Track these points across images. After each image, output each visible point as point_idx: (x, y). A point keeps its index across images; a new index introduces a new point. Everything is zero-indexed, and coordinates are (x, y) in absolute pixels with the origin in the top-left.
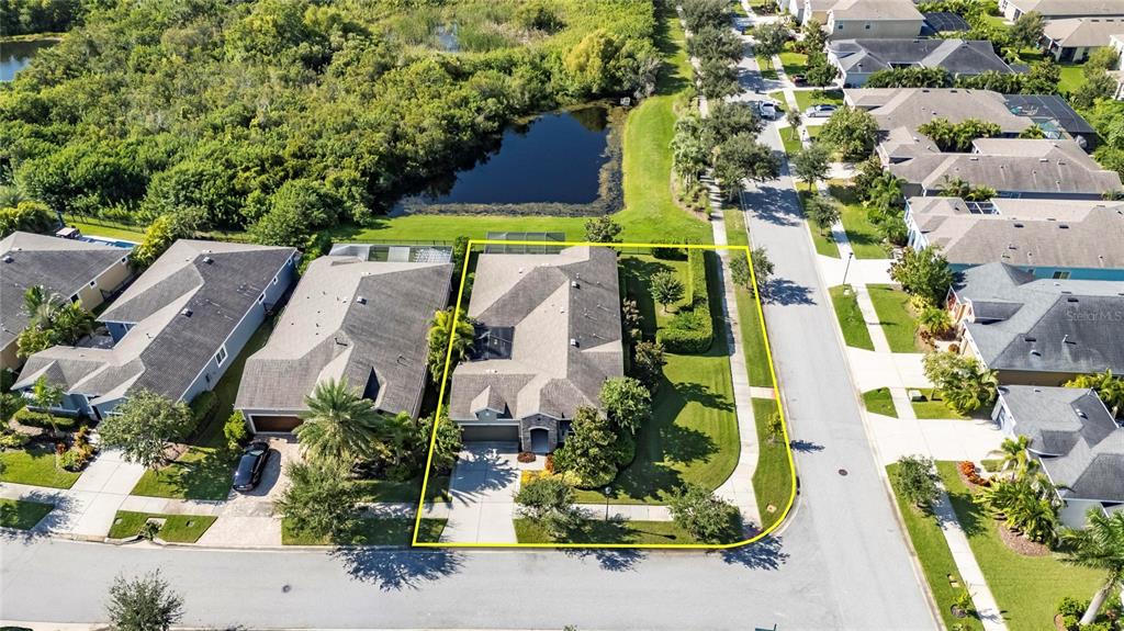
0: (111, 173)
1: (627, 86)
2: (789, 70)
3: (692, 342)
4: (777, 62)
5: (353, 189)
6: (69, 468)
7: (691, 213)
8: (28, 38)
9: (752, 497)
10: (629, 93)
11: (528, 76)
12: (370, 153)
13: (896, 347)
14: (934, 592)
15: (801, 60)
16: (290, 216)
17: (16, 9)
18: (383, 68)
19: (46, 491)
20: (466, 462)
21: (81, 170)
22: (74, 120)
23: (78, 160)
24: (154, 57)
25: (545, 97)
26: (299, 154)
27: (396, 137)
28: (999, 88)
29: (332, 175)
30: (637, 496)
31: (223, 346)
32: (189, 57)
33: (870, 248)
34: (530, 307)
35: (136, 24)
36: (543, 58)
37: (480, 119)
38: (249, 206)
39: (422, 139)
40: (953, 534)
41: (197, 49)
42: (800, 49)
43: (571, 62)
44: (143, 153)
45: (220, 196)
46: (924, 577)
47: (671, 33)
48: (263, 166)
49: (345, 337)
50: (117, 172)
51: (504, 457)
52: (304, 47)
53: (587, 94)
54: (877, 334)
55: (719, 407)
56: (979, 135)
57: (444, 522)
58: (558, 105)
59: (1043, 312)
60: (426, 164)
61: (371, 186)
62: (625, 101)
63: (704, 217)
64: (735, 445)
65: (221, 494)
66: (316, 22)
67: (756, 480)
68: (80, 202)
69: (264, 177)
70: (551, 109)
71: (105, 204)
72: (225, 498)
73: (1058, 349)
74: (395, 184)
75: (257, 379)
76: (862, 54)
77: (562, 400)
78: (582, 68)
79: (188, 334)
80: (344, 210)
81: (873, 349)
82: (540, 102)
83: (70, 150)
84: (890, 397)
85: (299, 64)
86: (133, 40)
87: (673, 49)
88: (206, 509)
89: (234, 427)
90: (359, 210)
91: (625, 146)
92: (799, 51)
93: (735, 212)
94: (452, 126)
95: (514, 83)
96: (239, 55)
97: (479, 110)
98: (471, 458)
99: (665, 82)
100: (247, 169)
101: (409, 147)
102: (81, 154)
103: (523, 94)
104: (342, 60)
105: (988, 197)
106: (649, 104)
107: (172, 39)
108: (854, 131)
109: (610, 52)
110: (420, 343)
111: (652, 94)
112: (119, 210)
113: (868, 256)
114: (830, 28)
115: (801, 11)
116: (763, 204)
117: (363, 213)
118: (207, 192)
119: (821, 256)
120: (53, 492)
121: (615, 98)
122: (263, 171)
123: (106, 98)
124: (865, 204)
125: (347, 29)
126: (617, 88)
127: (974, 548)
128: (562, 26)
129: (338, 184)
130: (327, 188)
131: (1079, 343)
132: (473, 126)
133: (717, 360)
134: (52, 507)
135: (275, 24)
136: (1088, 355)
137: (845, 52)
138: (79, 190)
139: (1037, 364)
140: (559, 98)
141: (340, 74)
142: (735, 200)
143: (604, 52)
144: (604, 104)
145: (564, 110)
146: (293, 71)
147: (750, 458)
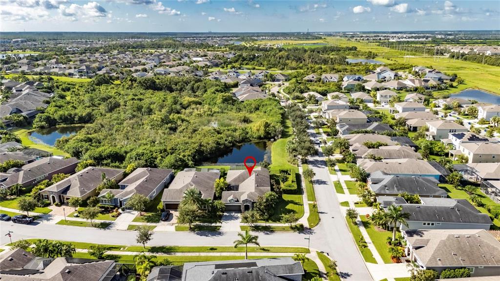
0: (115, 154)
1: (272, 135)
2: (324, 132)
3: (291, 190)
4: (321, 130)
5: (189, 157)
6: (113, 216)
7: (292, 165)
8: (76, 125)
9: (307, 222)
10: (273, 137)
11: (241, 133)
12: (193, 149)
13: (351, 193)
14: (355, 239)
15: (329, 130)
16: (172, 160)
17: (74, 117)
18: (195, 131)
19: (108, 221)
20: (226, 215)
21: (105, 153)
22: (100, 143)
23: (105, 150)
24: (122, 128)
25: (247, 138)
26: (172, 149)
27: (201, 145)
28: (389, 135)
29: (182, 154)
30: (274, 221)
31: (155, 190)
32: (133, 128)
33: (346, 173)
34: (244, 180)
35: (115, 120)
36: (246, 129)
37: (227, 142)
38: (157, 161)
39: (209, 147)
40: (362, 229)
41: (135, 126)
42: (328, 127)
43: (254, 129)
44: (123, 150)
45: (149, 159)
46: (353, 236)
47: (287, 123)
48: (161, 151)
49: (192, 183)
50: (117, 154)
51: (236, 214)
52: (169, 125)
53: (260, 138)
54: (346, 191)
55: (299, 205)
56: (381, 145)
57: (221, 226)
58: (251, 141)
59: (389, 180)
60: (210, 154)
61: (194, 157)
62: (272, 140)
63: (296, 166)
64: (303, 212)
65: (158, 221)
66: (173, 119)
67: (308, 219)
68: (105, 162)
69: (161, 154)
70: (248, 142)
71: (112, 162)
72: (158, 222)
73: (393, 188)
74: (200, 159)
75: (168, 193)
76: (347, 126)
77: (253, 197)
78: (258, 130)
79: (146, 185)
80: (186, 163)
81: (344, 194)
82: (245, 140)
83: (101, 149)
84: (348, 203)
85: (168, 130)
86: (115, 124)
87: (288, 127)
88: (154, 224)
89: (161, 206)
90: (190, 163)
91: (272, 150)
92: (328, 128)
93: (305, 165)
94: (218, 143)
95: (237, 134)
96: (149, 127)
97: (226, 140)
98: (227, 214)
99: (284, 135)
100: (156, 152)
101: (205, 148)
102: (106, 149)
103: (240, 137)
104: (181, 129)
105: (381, 159)
106: (280, 141)
107: (127, 123)
108: (342, 143)
109: (267, 125)
110: (212, 188)
111: (281, 138)
112: (117, 164)
113: (346, 174)
114: (338, 121)
115: (329, 117)
116: (314, 163)
117: (192, 164)
118: (145, 157)
119: (331, 175)
120: (110, 221)
121: (269, 139)
122: (161, 153)
123: (109, 137)
124: (346, 163)
125: (183, 120)
126: (270, 136)
127: (367, 231)
128: (252, 122)
129: (184, 156)
130: (181, 157)
131: (399, 187)
132: (224, 144)
133: (299, 196)
134: (110, 224)
135: (161, 118)
136: (402, 190)
137: (342, 126)
138: (105, 158)
139: (388, 192)
140: (251, 139)
141: (180, 132)
142: (305, 162)
143: (265, 125)
144: (265, 140)
145: (252, 142)
146: (166, 131)
147: (307, 214)
